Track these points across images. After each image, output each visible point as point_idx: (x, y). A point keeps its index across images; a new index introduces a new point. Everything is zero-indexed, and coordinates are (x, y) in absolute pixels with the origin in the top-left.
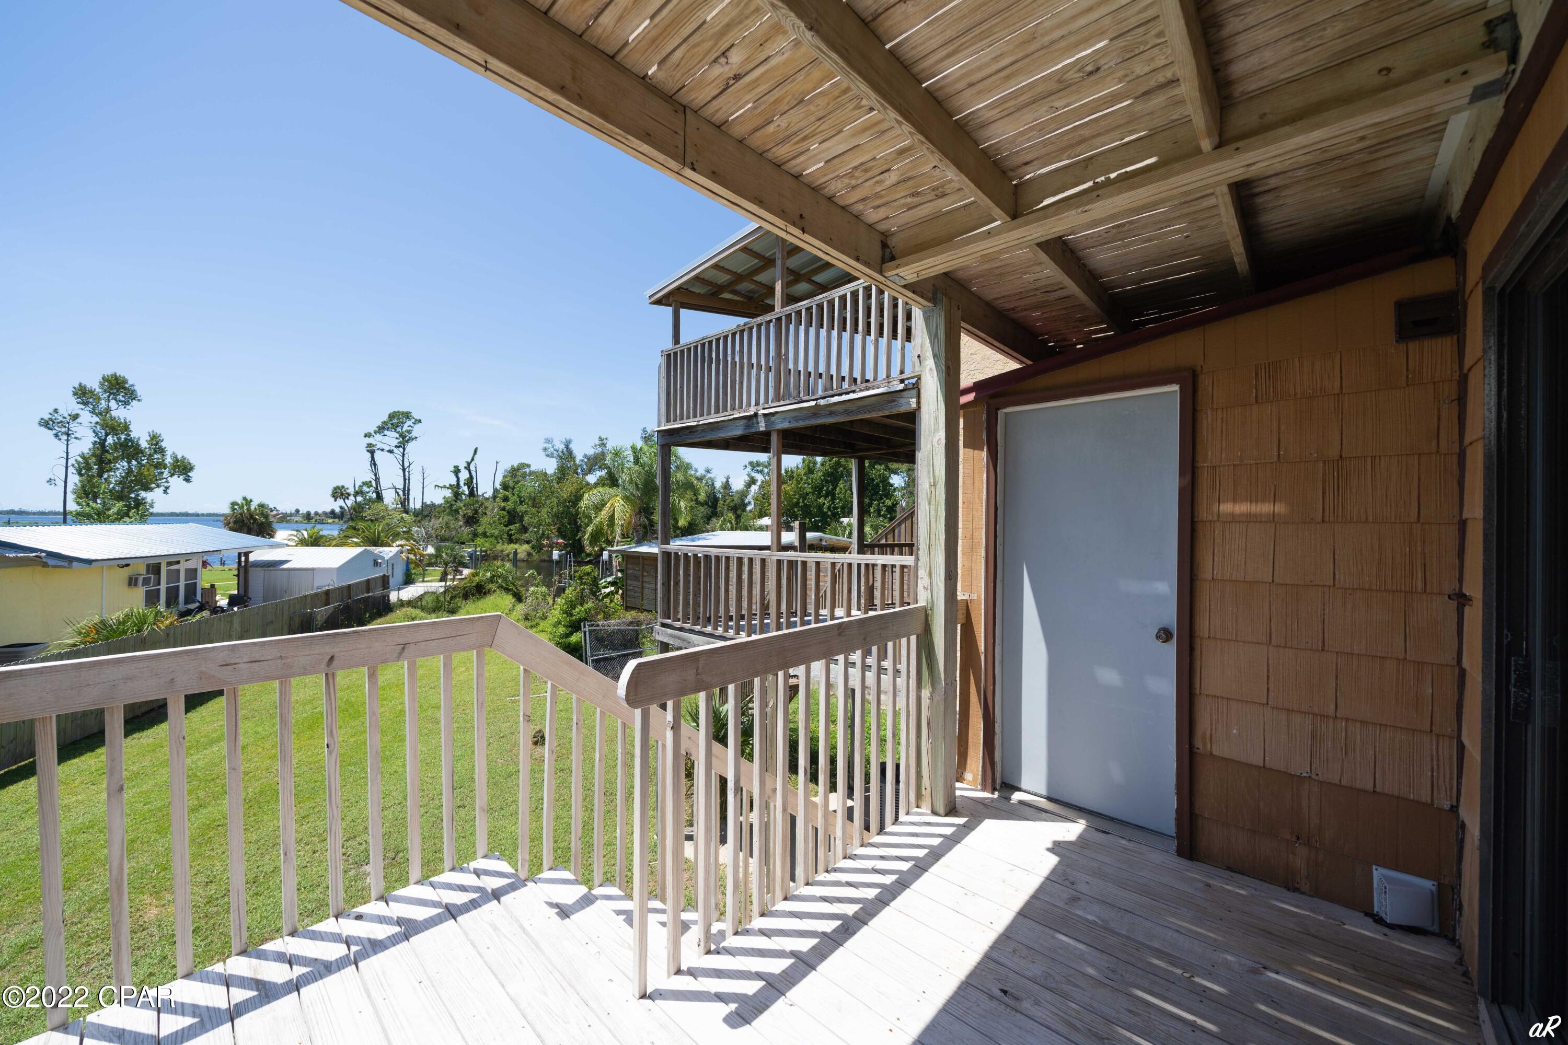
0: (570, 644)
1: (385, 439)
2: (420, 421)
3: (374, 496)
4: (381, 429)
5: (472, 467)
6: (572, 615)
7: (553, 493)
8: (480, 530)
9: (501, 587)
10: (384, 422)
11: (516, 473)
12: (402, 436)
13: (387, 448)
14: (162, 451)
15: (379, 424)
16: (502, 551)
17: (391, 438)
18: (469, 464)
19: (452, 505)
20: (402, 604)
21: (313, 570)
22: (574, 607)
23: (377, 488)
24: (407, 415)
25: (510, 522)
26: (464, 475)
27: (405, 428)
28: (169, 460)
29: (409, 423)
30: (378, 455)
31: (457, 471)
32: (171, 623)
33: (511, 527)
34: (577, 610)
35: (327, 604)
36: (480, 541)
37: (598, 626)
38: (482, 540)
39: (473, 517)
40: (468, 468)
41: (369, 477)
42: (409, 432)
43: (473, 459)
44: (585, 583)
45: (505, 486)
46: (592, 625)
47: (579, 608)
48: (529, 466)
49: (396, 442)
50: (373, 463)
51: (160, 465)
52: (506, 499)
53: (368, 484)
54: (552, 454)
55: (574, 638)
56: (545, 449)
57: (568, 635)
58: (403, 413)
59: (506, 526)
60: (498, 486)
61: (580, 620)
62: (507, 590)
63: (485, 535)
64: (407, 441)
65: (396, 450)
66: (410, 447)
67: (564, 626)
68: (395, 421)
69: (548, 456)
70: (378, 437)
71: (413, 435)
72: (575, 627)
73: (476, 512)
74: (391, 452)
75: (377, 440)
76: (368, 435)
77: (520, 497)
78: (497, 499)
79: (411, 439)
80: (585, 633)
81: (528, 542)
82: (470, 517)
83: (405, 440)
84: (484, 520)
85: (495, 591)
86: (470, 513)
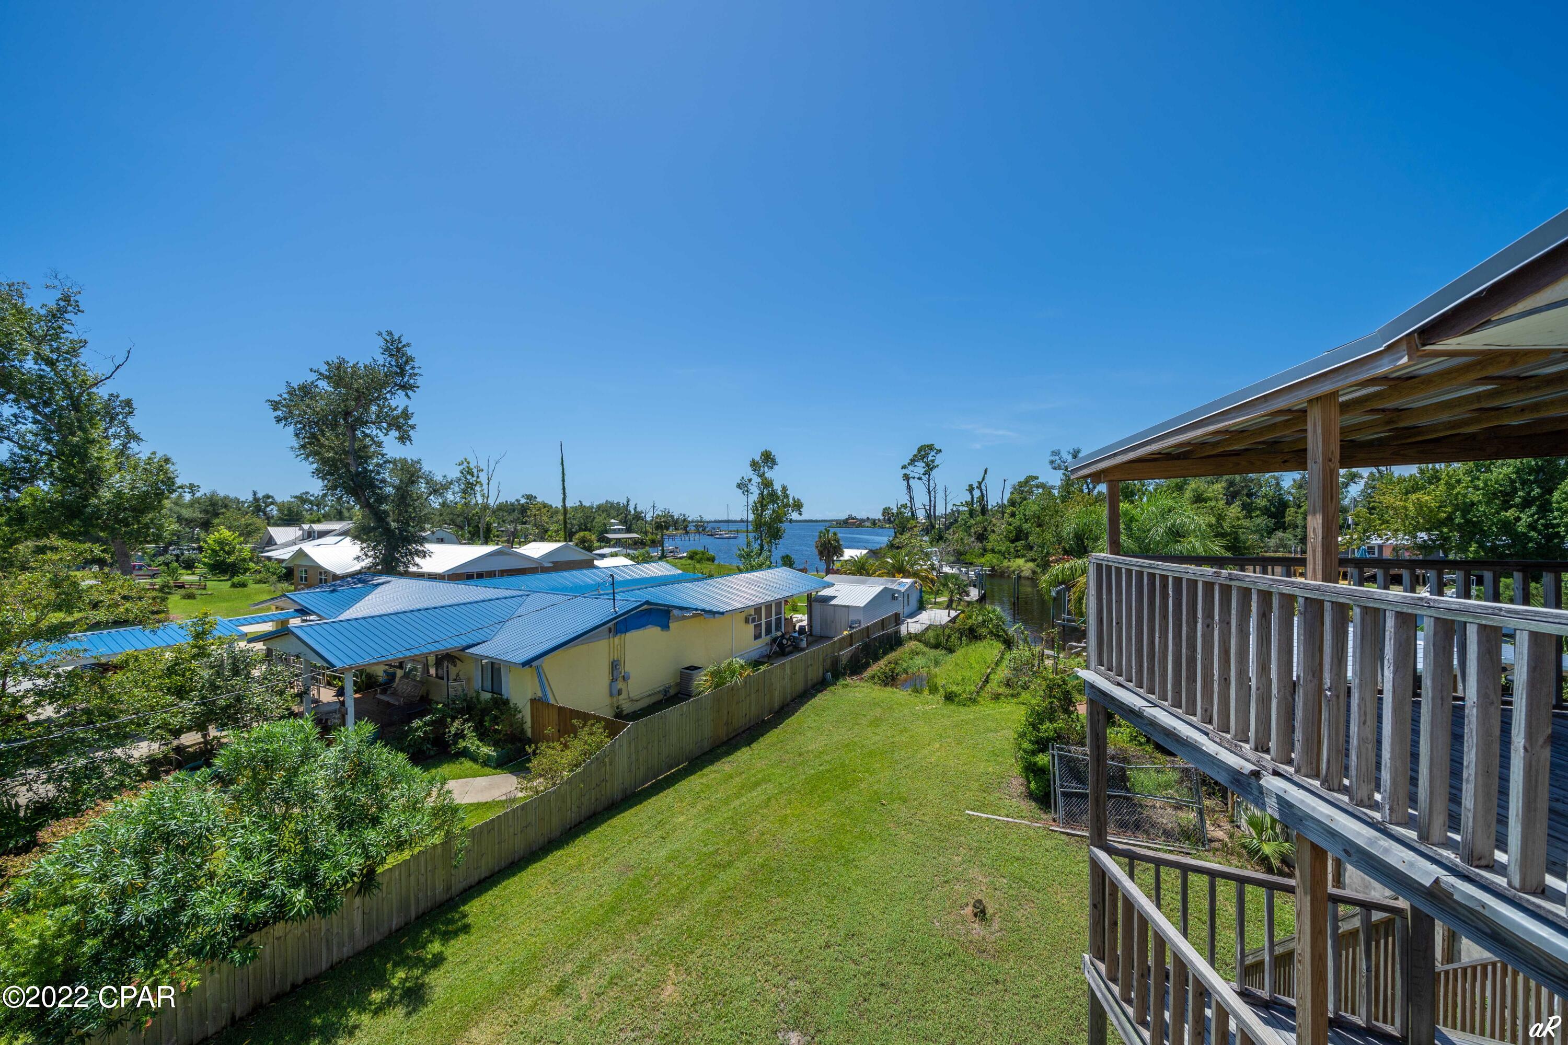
0: (1035, 764)
1: (916, 469)
2: (940, 451)
3: (910, 514)
4: (913, 462)
5: (983, 488)
6: (1038, 731)
7: (1057, 512)
8: (989, 546)
9: (991, 633)
10: (915, 456)
11: (1024, 488)
12: (927, 465)
13: (917, 476)
14: (787, 496)
15: (911, 457)
16: (1008, 567)
17: (920, 468)
18: (980, 483)
19: (966, 522)
20: (911, 637)
21: (848, 607)
22: (1042, 722)
23: (911, 508)
24: (931, 447)
25: (1017, 539)
26: (977, 493)
27: (930, 458)
28: (791, 501)
29: (933, 453)
30: (911, 481)
31: (971, 489)
32: (749, 675)
33: (1018, 544)
34: (1044, 726)
35: (851, 645)
36: (989, 556)
37: (1070, 752)
38: (991, 556)
39: (983, 534)
40: (979, 487)
41: (905, 500)
42: (933, 461)
43: (983, 479)
44: (1054, 697)
45: (1012, 503)
46: (1062, 749)
47: (1047, 724)
48: (1037, 478)
49: (922, 470)
50: (909, 488)
51: (787, 505)
52: (1013, 515)
53: (905, 506)
54: (1059, 466)
55: (1042, 759)
56: (1052, 462)
57: (1034, 753)
58: (928, 446)
59: (1012, 542)
60: (1005, 502)
61: (1048, 740)
62: (998, 636)
63: (993, 551)
64: (932, 469)
65: (923, 477)
66: (934, 473)
67: (1030, 741)
68: (923, 453)
69: (1055, 468)
70: (911, 468)
71: (935, 464)
72: (1042, 745)
73: (985, 529)
74: (920, 479)
75: (910, 471)
76: (904, 467)
77: (1025, 515)
78: (1006, 515)
79: (934, 467)
80: (1053, 756)
81: (1034, 560)
82: (980, 534)
83: (930, 468)
84: (993, 537)
85: (985, 637)
86: (980, 530)
